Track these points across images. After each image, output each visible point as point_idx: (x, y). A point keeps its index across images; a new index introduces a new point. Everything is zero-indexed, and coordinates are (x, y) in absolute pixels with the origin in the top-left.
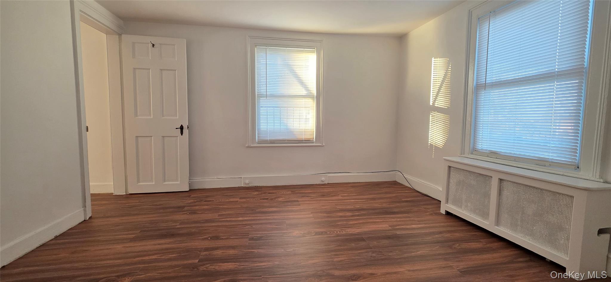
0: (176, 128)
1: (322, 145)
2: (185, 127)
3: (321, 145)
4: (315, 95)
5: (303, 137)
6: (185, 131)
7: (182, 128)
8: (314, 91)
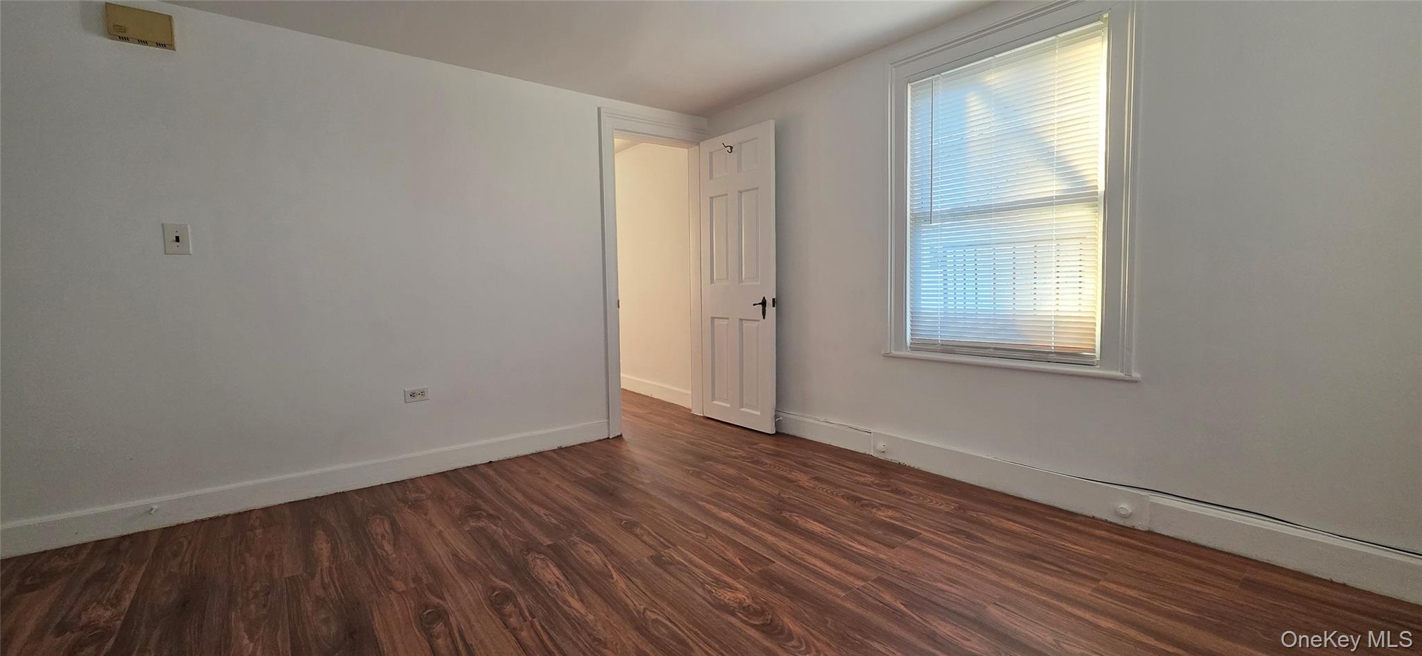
0: (754, 305)
1: (1128, 378)
2: (769, 302)
3: (1122, 374)
4: (1101, 188)
5: (1052, 342)
6: (771, 310)
7: (764, 303)
8: (1098, 178)
